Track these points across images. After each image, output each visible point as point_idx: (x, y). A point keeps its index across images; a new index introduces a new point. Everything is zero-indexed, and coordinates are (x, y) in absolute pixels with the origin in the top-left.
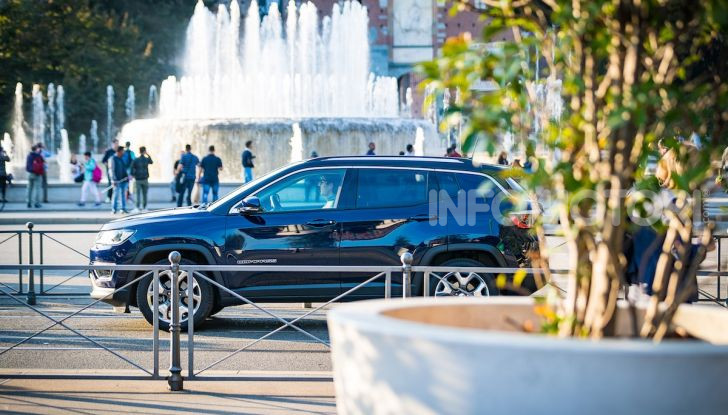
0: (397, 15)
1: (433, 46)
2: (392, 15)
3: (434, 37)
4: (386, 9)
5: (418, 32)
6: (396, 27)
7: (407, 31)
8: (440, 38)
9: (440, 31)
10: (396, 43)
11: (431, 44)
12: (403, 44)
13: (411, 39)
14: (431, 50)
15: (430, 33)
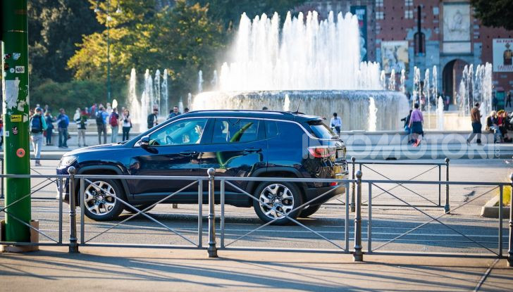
0: (445, 20)
1: (471, 41)
2: (442, 20)
3: (472, 35)
4: (438, 16)
5: (461, 31)
6: (445, 27)
7: (453, 31)
8: (476, 35)
9: (476, 31)
10: (445, 39)
11: (469, 39)
12: (450, 39)
13: (456, 37)
14: (469, 44)
15: (469, 32)
